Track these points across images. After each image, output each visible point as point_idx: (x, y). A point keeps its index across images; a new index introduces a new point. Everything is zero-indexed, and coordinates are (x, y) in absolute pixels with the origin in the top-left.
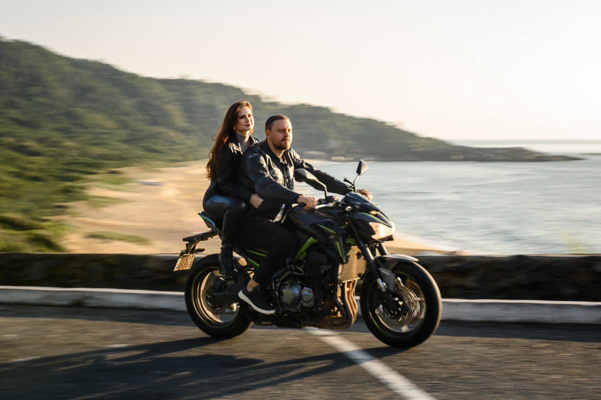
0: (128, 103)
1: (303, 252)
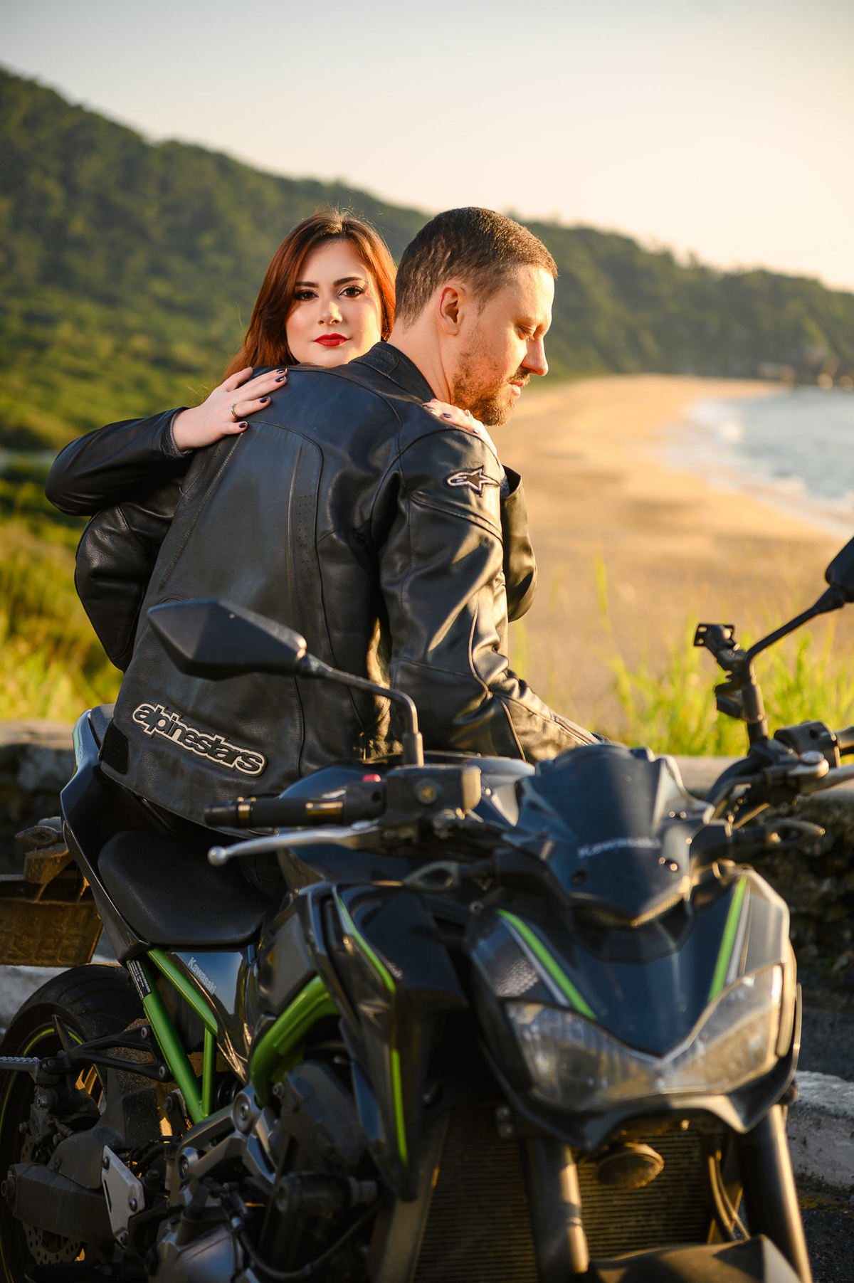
1: (282, 1051)
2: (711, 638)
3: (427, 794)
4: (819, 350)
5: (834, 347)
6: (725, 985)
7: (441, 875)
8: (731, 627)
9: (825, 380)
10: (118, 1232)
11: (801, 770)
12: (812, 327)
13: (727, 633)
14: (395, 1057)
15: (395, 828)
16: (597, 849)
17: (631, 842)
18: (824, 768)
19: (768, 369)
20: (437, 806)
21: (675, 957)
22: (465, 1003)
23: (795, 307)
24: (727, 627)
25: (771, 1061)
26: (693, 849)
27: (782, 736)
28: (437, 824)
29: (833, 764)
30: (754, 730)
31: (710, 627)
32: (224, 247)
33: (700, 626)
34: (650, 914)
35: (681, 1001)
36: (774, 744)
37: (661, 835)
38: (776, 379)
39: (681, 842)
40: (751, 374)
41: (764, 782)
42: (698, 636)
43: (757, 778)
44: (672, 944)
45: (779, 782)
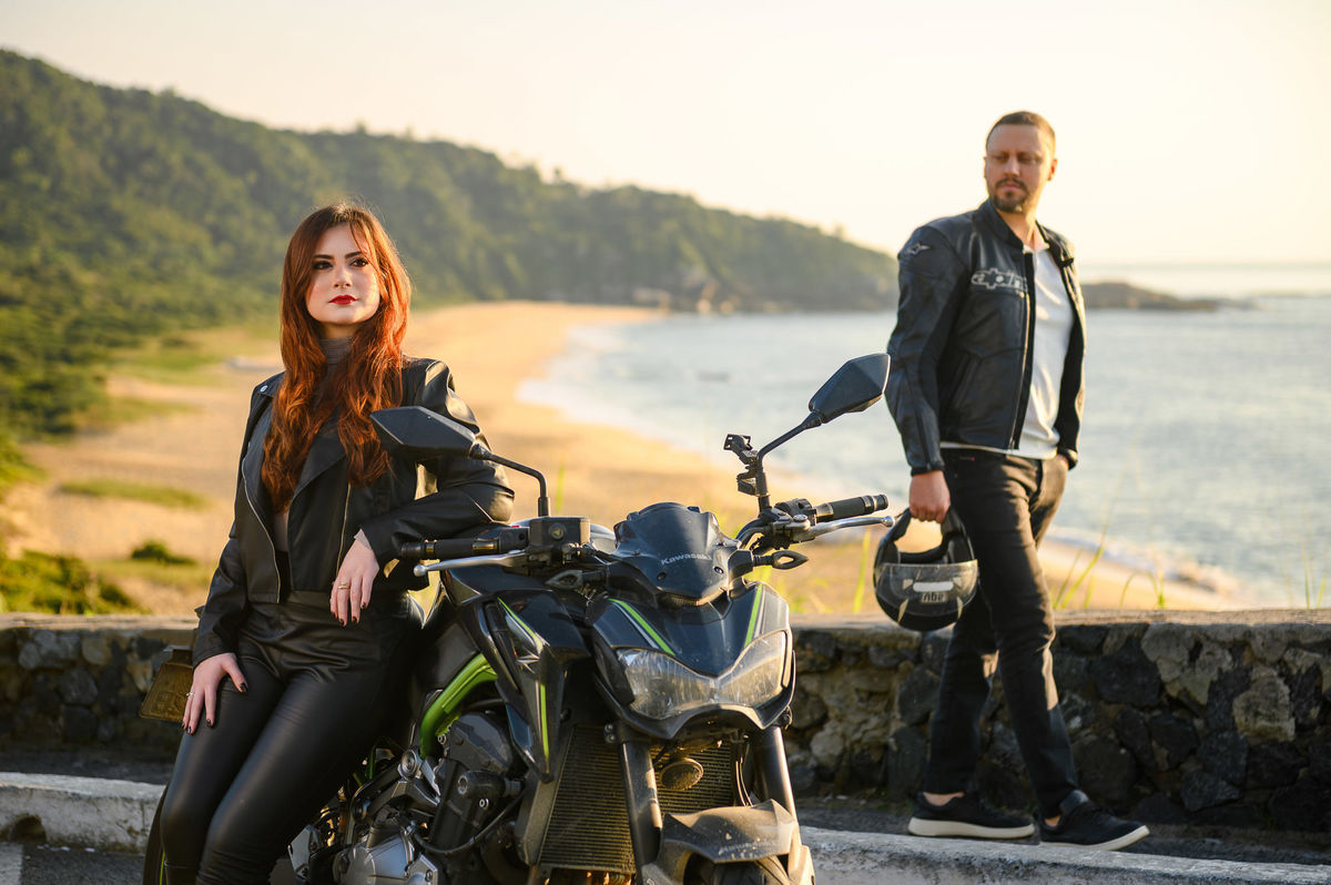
0: (231, 187)
1: (447, 711)
2: (735, 444)
3: (558, 533)
4: (697, 273)
5: (713, 270)
6: (753, 639)
7: (572, 577)
8: (749, 438)
9: (704, 306)
10: (298, 869)
11: (794, 525)
12: (688, 249)
13: (746, 441)
14: (543, 689)
15: (537, 554)
16: (673, 560)
17: (693, 556)
18: (807, 524)
19: (643, 294)
20: (563, 540)
21: (722, 622)
22: (590, 655)
23: (670, 226)
24: (746, 437)
25: (779, 689)
26: (730, 562)
27: (782, 506)
28: (565, 550)
29: (813, 524)
30: (763, 502)
31: (734, 436)
32: (39, 164)
33: (729, 436)
34: (707, 599)
35: (727, 646)
36: (775, 511)
37: (712, 554)
38: (652, 305)
39: (724, 559)
40: (627, 300)
41: (771, 531)
42: (727, 442)
43: (767, 528)
44: (720, 616)
45: (781, 532)
